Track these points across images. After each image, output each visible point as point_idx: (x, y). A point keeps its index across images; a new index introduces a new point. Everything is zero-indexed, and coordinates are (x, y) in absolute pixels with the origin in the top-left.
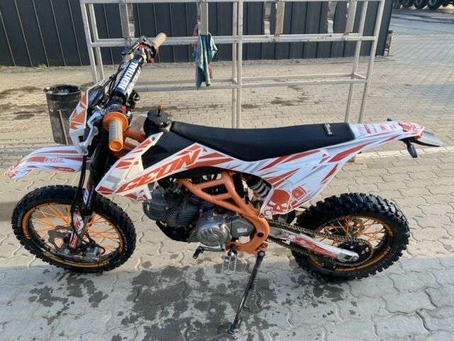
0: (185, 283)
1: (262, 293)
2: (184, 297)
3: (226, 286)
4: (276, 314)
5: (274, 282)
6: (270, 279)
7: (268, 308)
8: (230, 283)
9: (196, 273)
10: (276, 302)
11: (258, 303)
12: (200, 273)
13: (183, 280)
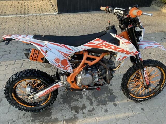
0: (96, 98)
1: (66, 97)
2: (94, 92)
3: (79, 98)
4: (61, 90)
5: (61, 102)
6: (62, 103)
7: (64, 92)
8: (78, 100)
9: (93, 103)
10: (61, 94)
11: (67, 93)
12: (91, 103)
13: (97, 99)
